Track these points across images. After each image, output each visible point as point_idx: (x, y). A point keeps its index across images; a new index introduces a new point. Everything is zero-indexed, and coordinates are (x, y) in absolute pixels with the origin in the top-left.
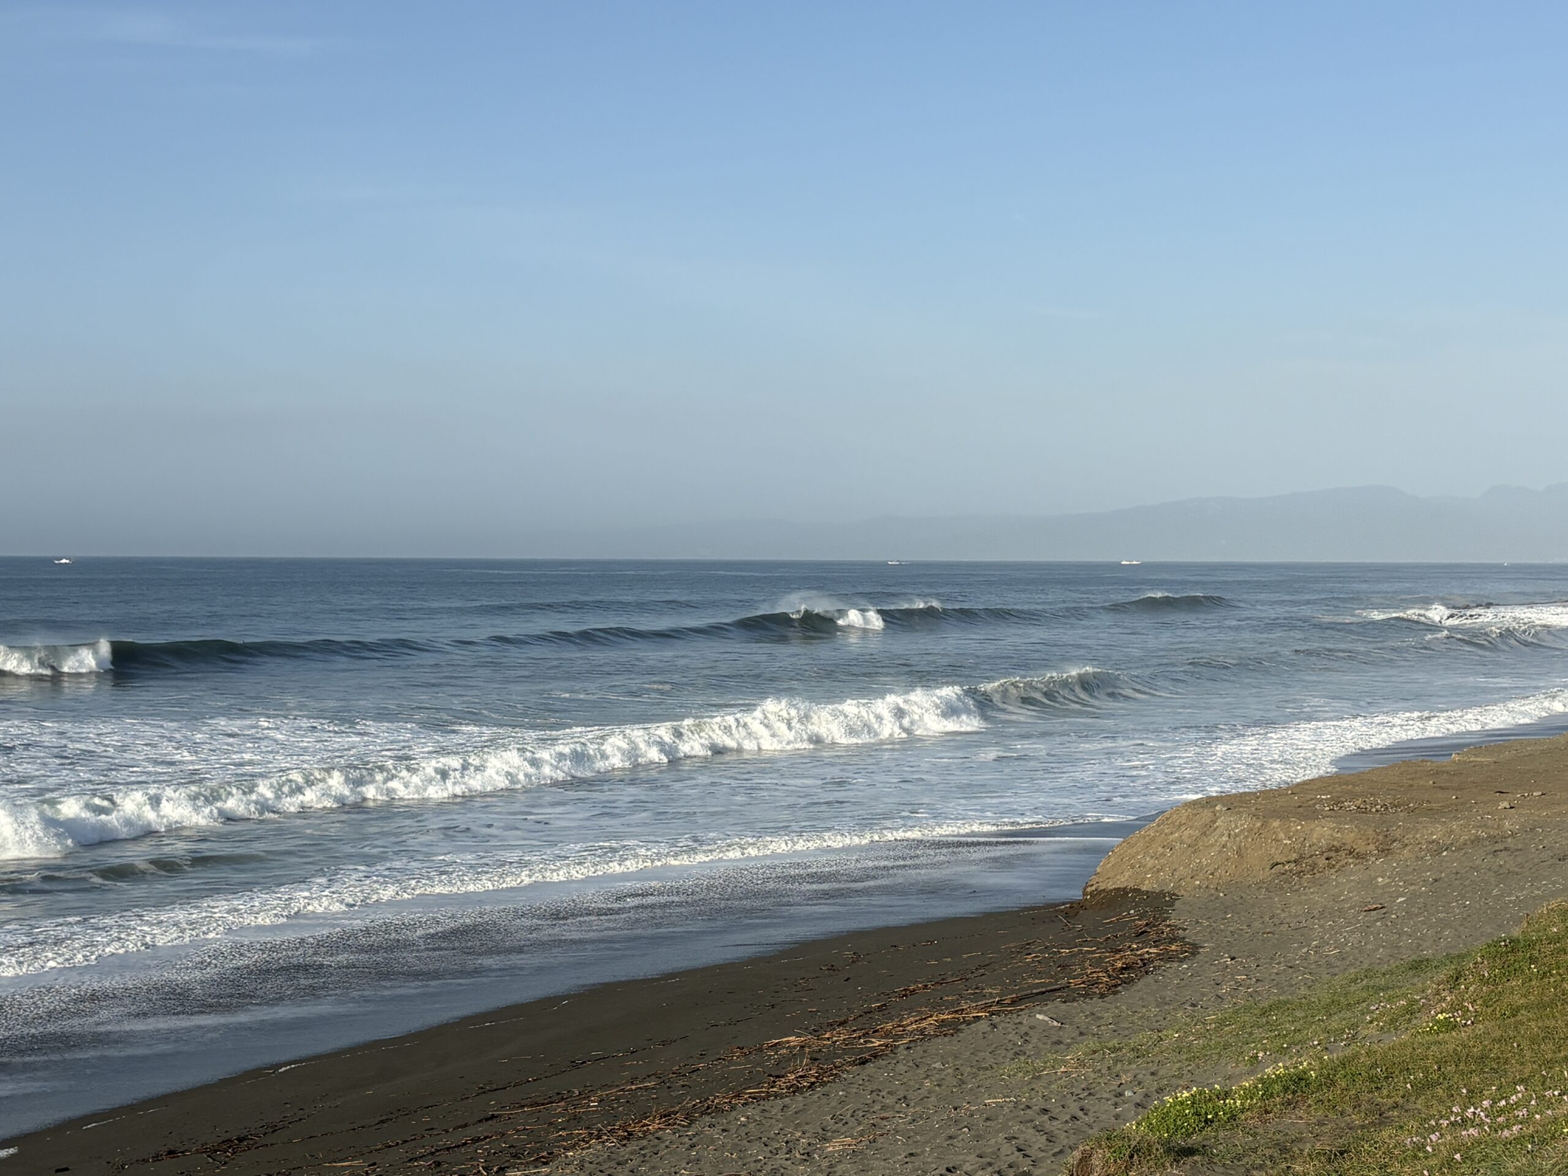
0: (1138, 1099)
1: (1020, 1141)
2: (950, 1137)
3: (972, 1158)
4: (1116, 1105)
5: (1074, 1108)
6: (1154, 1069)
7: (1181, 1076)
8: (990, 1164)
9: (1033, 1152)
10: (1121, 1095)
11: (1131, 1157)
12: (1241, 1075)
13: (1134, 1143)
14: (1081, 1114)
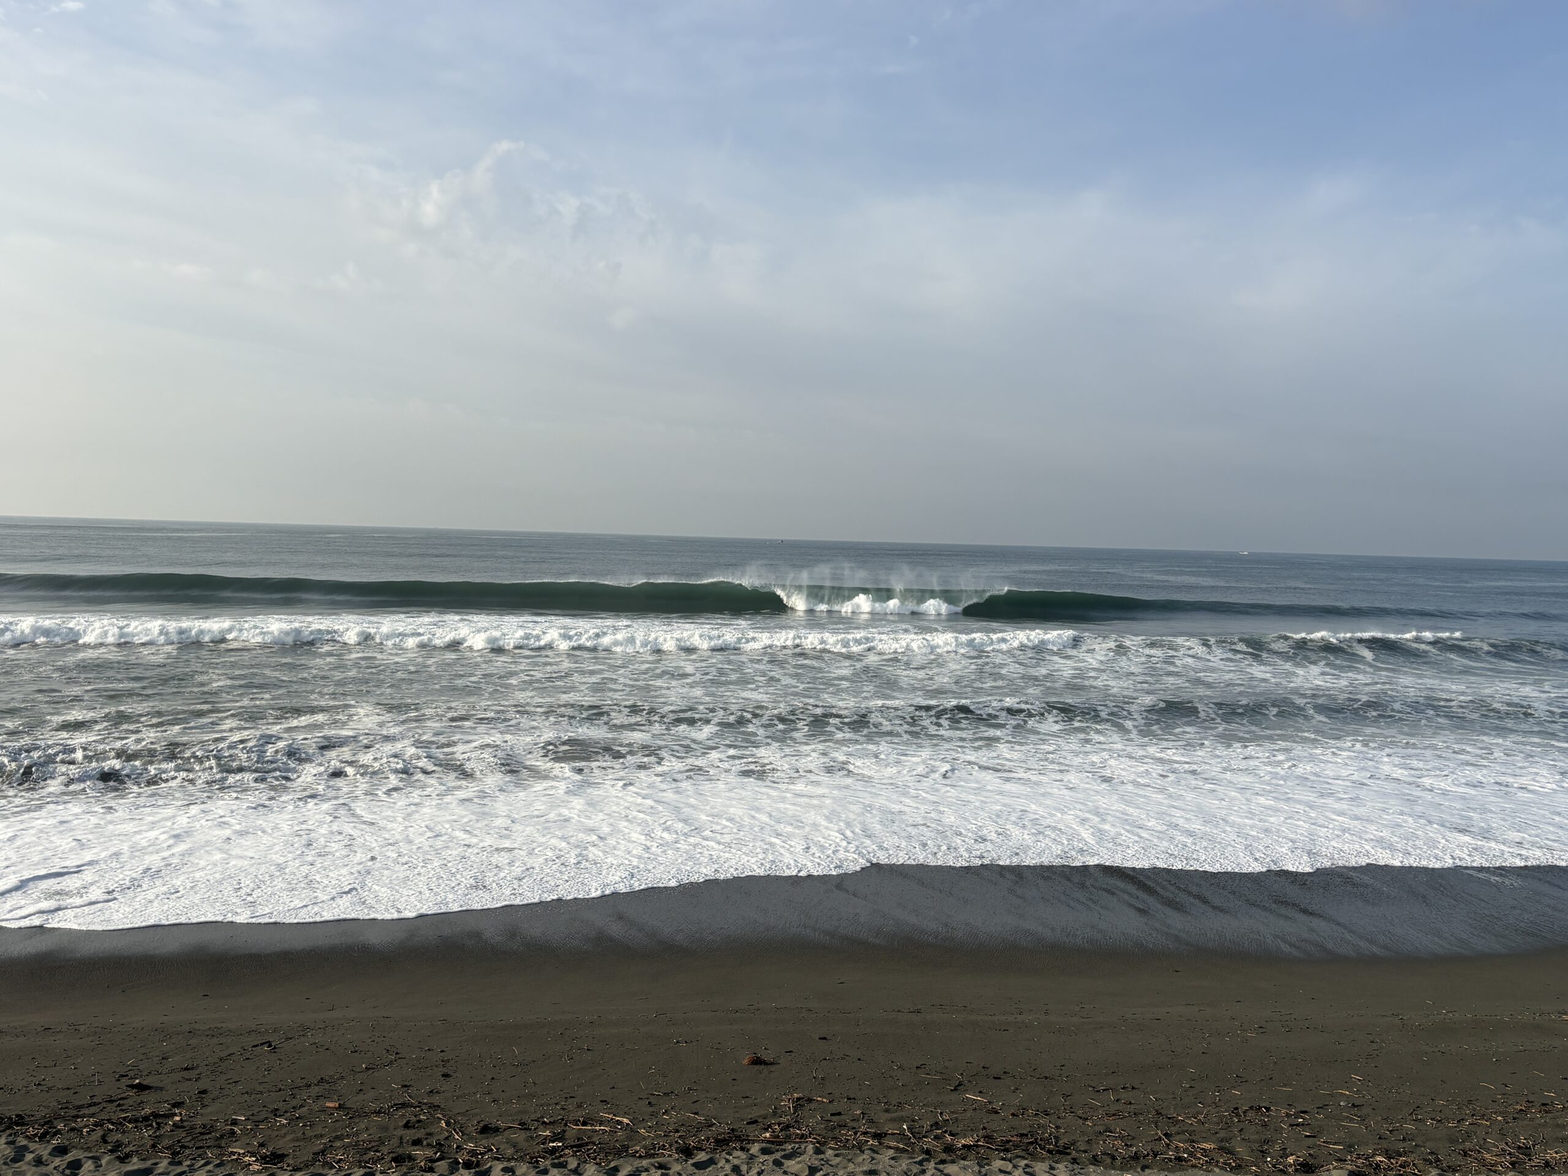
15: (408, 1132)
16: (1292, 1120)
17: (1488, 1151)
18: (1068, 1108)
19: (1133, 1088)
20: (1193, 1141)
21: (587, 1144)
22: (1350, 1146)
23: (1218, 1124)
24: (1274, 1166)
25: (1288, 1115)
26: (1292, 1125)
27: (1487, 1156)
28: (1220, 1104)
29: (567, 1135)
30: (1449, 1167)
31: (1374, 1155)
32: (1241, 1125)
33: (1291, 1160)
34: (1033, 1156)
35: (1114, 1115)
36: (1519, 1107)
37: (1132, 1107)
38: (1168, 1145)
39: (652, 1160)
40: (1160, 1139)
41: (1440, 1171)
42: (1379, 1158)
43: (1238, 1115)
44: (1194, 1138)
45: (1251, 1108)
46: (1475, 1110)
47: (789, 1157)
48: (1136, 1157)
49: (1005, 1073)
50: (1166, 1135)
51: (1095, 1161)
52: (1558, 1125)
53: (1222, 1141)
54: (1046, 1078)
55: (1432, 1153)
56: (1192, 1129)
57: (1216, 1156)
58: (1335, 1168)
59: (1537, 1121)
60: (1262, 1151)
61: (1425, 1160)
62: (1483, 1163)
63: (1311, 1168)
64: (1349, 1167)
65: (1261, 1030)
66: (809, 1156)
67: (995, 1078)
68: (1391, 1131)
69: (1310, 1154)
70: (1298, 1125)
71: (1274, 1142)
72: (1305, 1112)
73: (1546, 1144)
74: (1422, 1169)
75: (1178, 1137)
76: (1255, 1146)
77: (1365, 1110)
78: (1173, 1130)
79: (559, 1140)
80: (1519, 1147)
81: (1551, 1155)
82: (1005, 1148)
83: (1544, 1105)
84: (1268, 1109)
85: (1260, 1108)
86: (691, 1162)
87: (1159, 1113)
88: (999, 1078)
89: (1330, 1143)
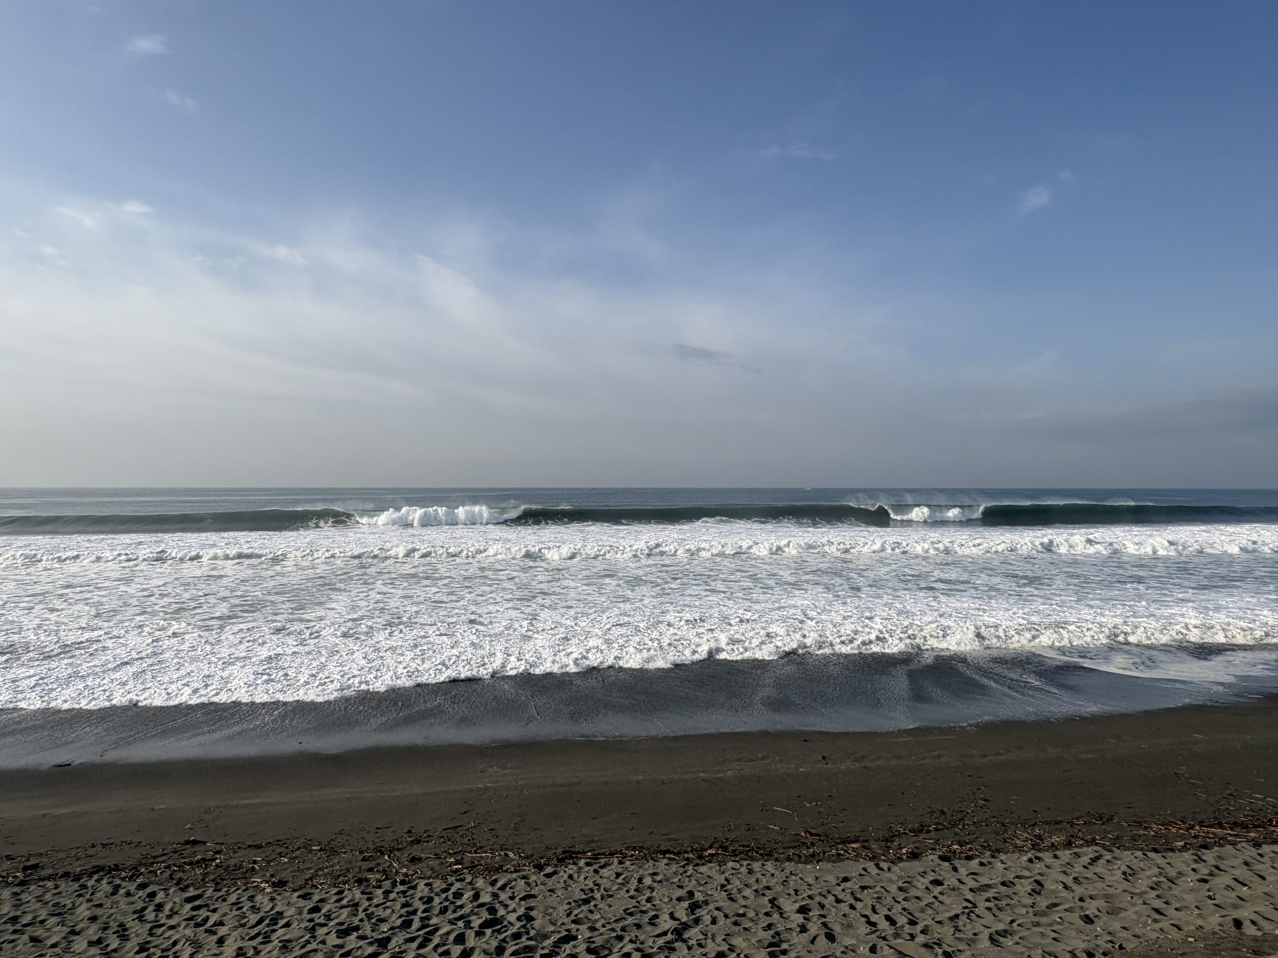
15: (364, 863)
17: (1018, 839)
20: (847, 843)
21: (477, 865)
22: (938, 841)
24: (894, 856)
27: (1018, 842)
29: (466, 859)
30: (996, 850)
31: (952, 844)
32: (874, 831)
33: (904, 851)
34: (752, 859)
39: (518, 874)
41: (991, 853)
42: (955, 847)
44: (847, 841)
47: (602, 867)
48: (813, 855)
51: (789, 859)
53: (863, 842)
55: (986, 841)
57: (860, 851)
58: (930, 854)
60: (887, 847)
61: (982, 846)
62: (1016, 846)
63: (916, 855)
64: (938, 853)
66: (615, 866)
68: (961, 830)
69: (915, 847)
74: (979, 851)
79: (460, 864)
80: (1036, 836)
81: (1055, 839)
82: (734, 854)
86: (542, 873)
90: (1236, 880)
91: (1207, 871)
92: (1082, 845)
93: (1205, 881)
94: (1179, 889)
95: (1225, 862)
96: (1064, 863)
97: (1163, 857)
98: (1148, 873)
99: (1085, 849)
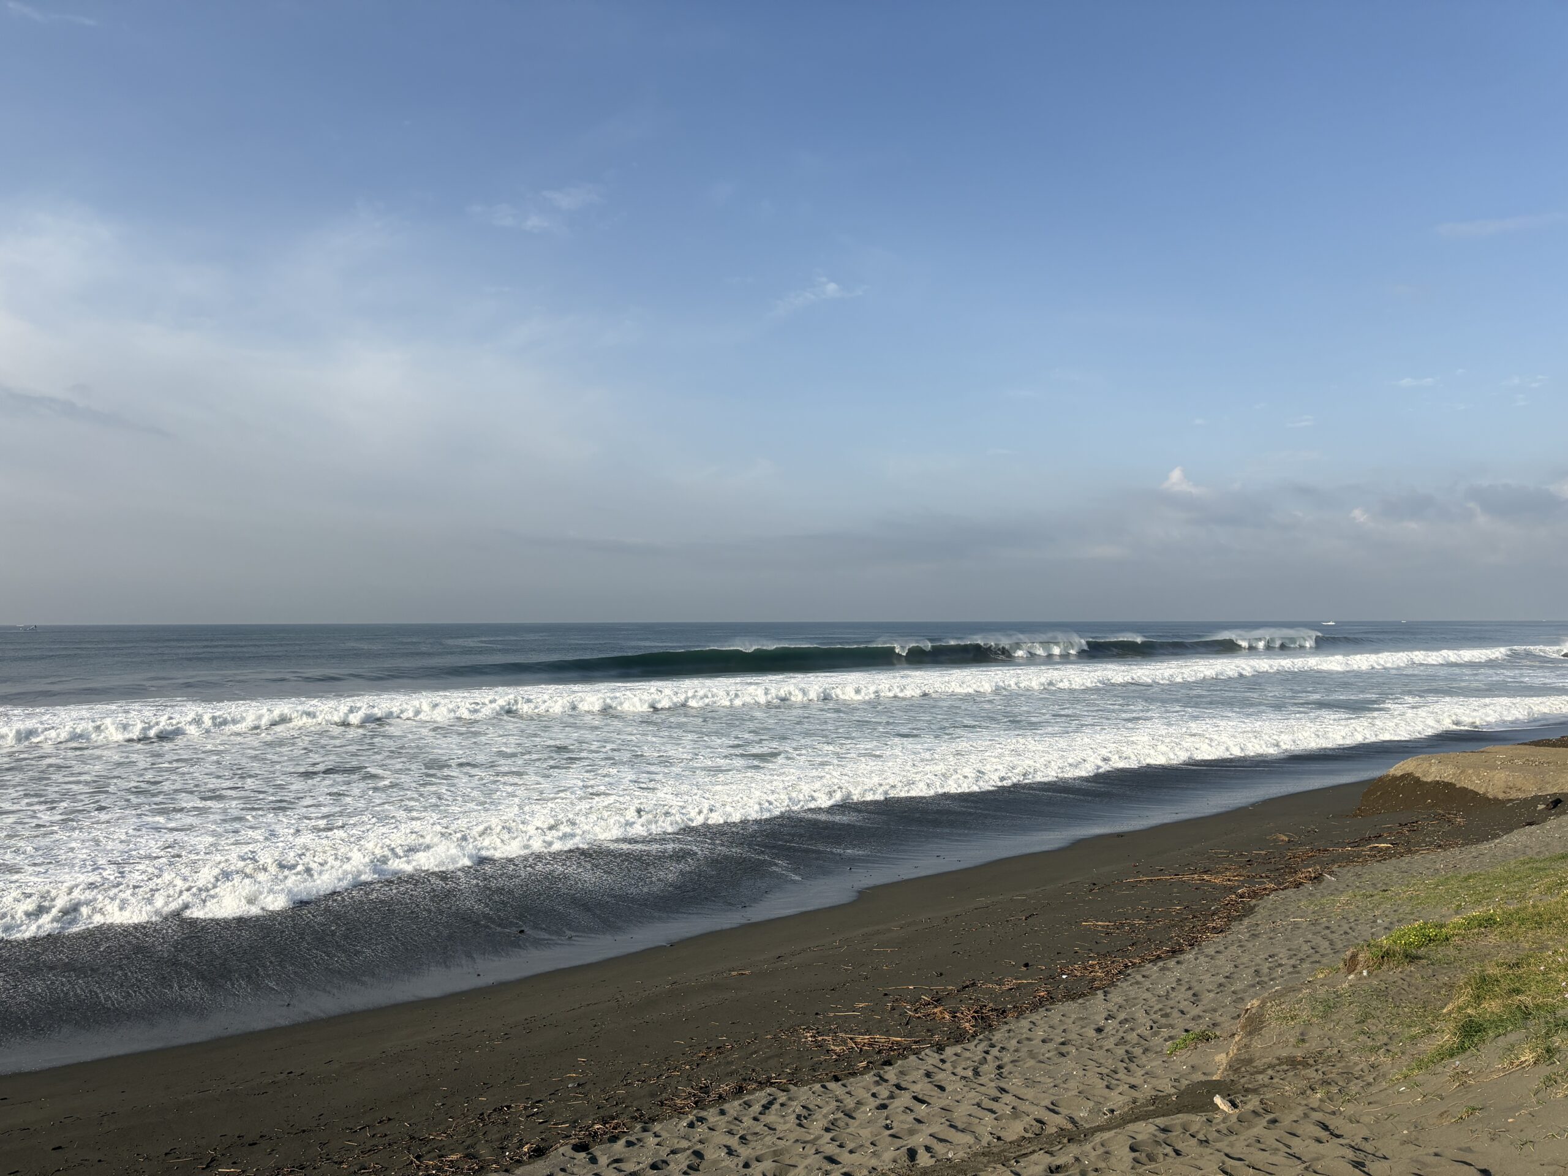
0: (1386, 925)
1: (1313, 944)
2: (1271, 938)
3: (1284, 950)
4: (1372, 927)
5: (1346, 927)
6: (1395, 908)
7: (1412, 914)
8: (1295, 955)
9: (1321, 950)
10: (1375, 922)
11: (1383, 957)
12: (1451, 915)
13: (1384, 950)
14: (1350, 931)
16: (529, 1112)
17: (678, 1097)
18: (324, 1156)
19: (389, 1119)
20: (443, 1156)
22: (575, 1122)
23: (465, 1133)
24: (511, 1159)
25: (525, 1108)
26: (528, 1117)
27: (678, 1101)
28: (469, 1113)
30: (650, 1119)
31: (594, 1124)
32: (486, 1129)
33: (525, 1149)
35: (369, 1151)
36: (701, 1055)
37: (387, 1138)
38: (418, 1166)
40: (412, 1162)
41: (643, 1125)
42: (597, 1127)
43: (483, 1120)
44: (443, 1152)
45: (495, 1110)
46: (669, 1064)
49: (261, 1137)
50: (418, 1157)
52: (728, 1063)
53: (468, 1148)
54: (304, 1131)
55: (638, 1110)
56: (441, 1145)
57: (461, 1164)
58: (561, 1146)
59: (714, 1063)
60: (502, 1148)
61: (632, 1118)
62: (675, 1109)
63: (542, 1151)
64: (573, 1141)
65: (507, 1036)
67: (250, 1145)
68: (607, 1100)
69: (542, 1139)
70: (533, 1115)
71: (513, 1136)
72: (537, 1102)
73: (720, 1080)
74: (628, 1125)
75: (429, 1156)
76: (496, 1145)
77: (587, 1087)
78: (425, 1149)
80: (701, 1088)
81: (724, 1088)
83: (718, 1048)
84: (509, 1107)
85: (502, 1107)
87: (412, 1138)
88: (255, 1144)
89: (559, 1124)
90: (915, 1098)
91: (886, 1094)
92: (754, 1089)
93: (884, 1107)
94: (855, 1123)
95: (907, 1078)
96: (730, 1119)
97: (844, 1085)
98: (825, 1111)
99: (757, 1094)
